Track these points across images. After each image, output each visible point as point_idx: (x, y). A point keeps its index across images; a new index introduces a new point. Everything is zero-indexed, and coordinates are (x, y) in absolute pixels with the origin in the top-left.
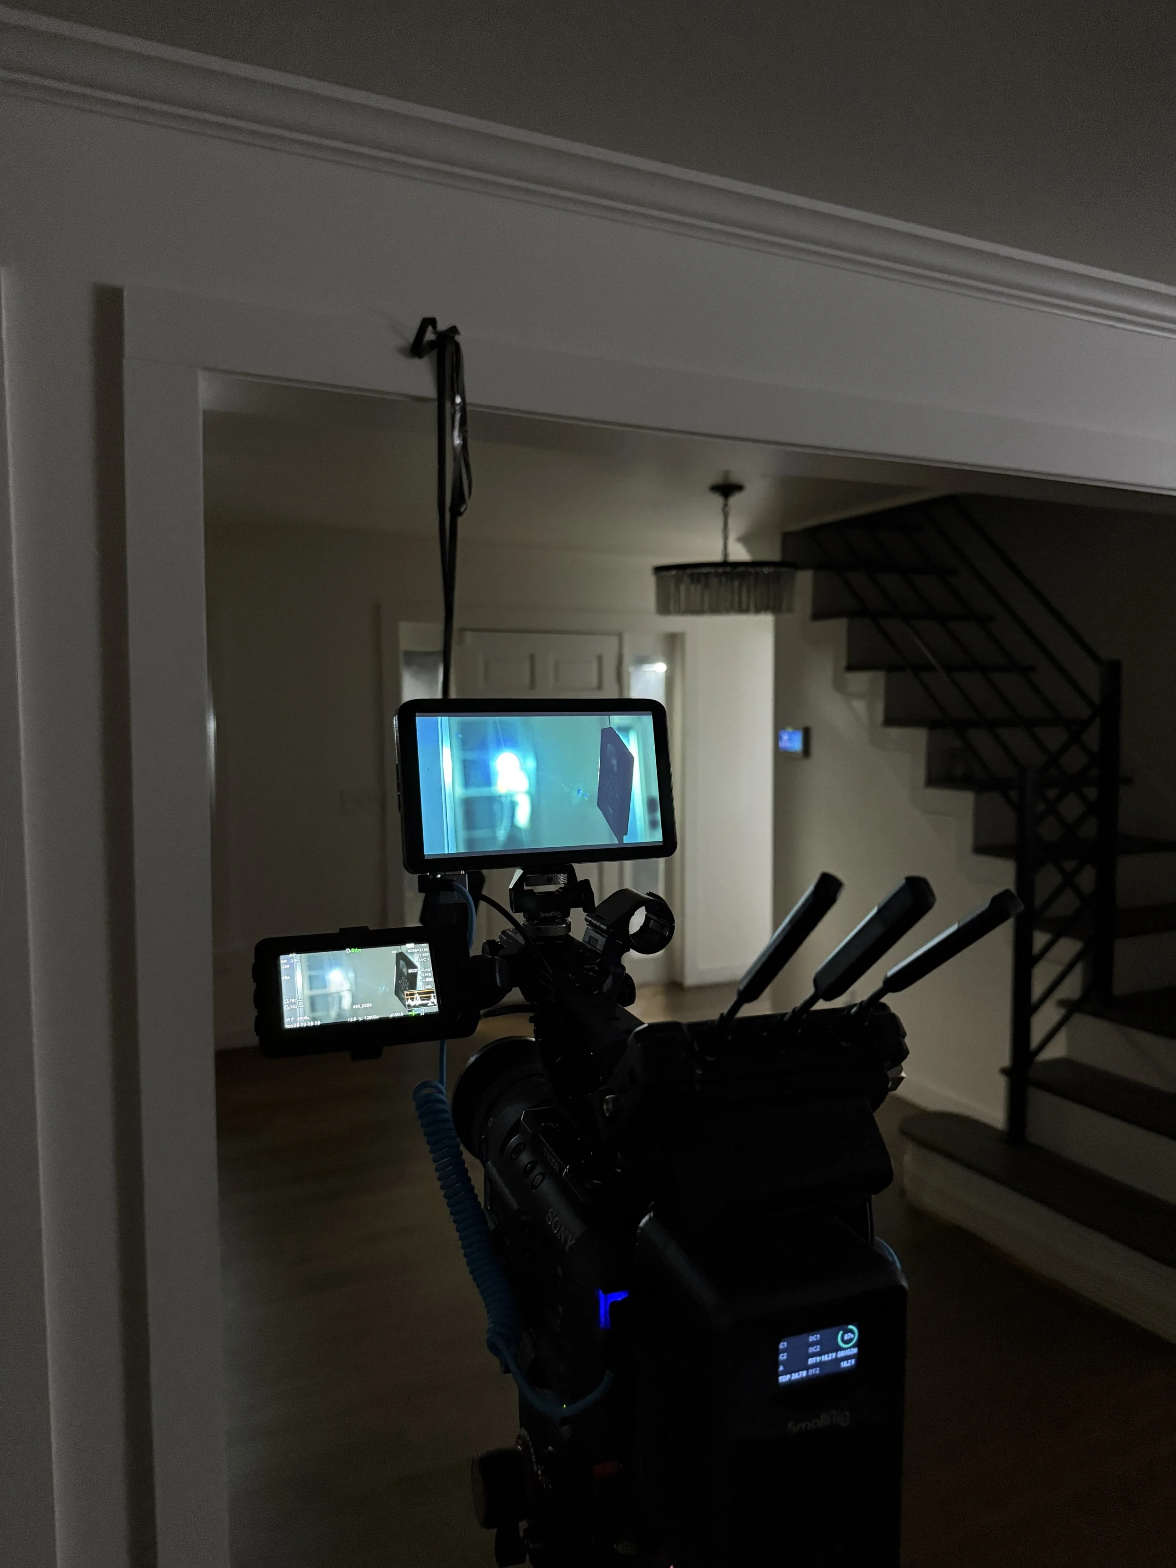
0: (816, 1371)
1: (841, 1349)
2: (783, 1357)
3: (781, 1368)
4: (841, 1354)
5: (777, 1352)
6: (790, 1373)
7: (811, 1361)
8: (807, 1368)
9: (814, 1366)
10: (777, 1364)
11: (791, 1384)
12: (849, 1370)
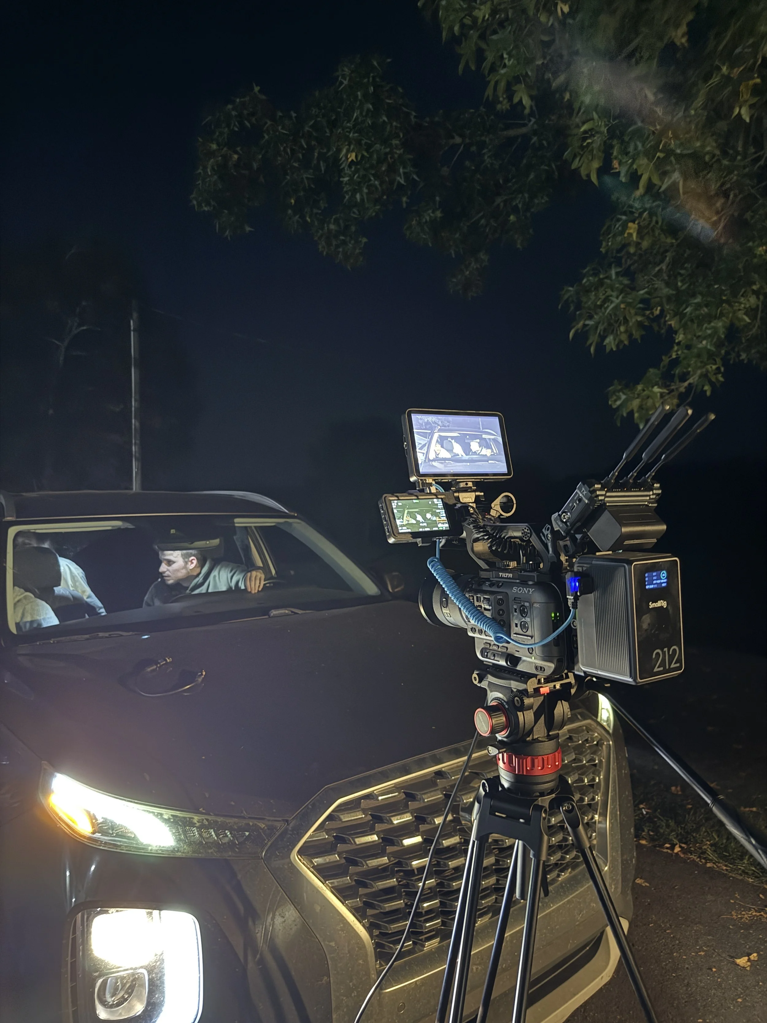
0: (656, 586)
1: (661, 579)
2: (647, 579)
3: (646, 583)
4: (662, 581)
5: (645, 577)
6: (650, 585)
7: (654, 582)
8: (653, 584)
9: (655, 584)
10: (645, 581)
11: (650, 589)
12: (664, 587)
